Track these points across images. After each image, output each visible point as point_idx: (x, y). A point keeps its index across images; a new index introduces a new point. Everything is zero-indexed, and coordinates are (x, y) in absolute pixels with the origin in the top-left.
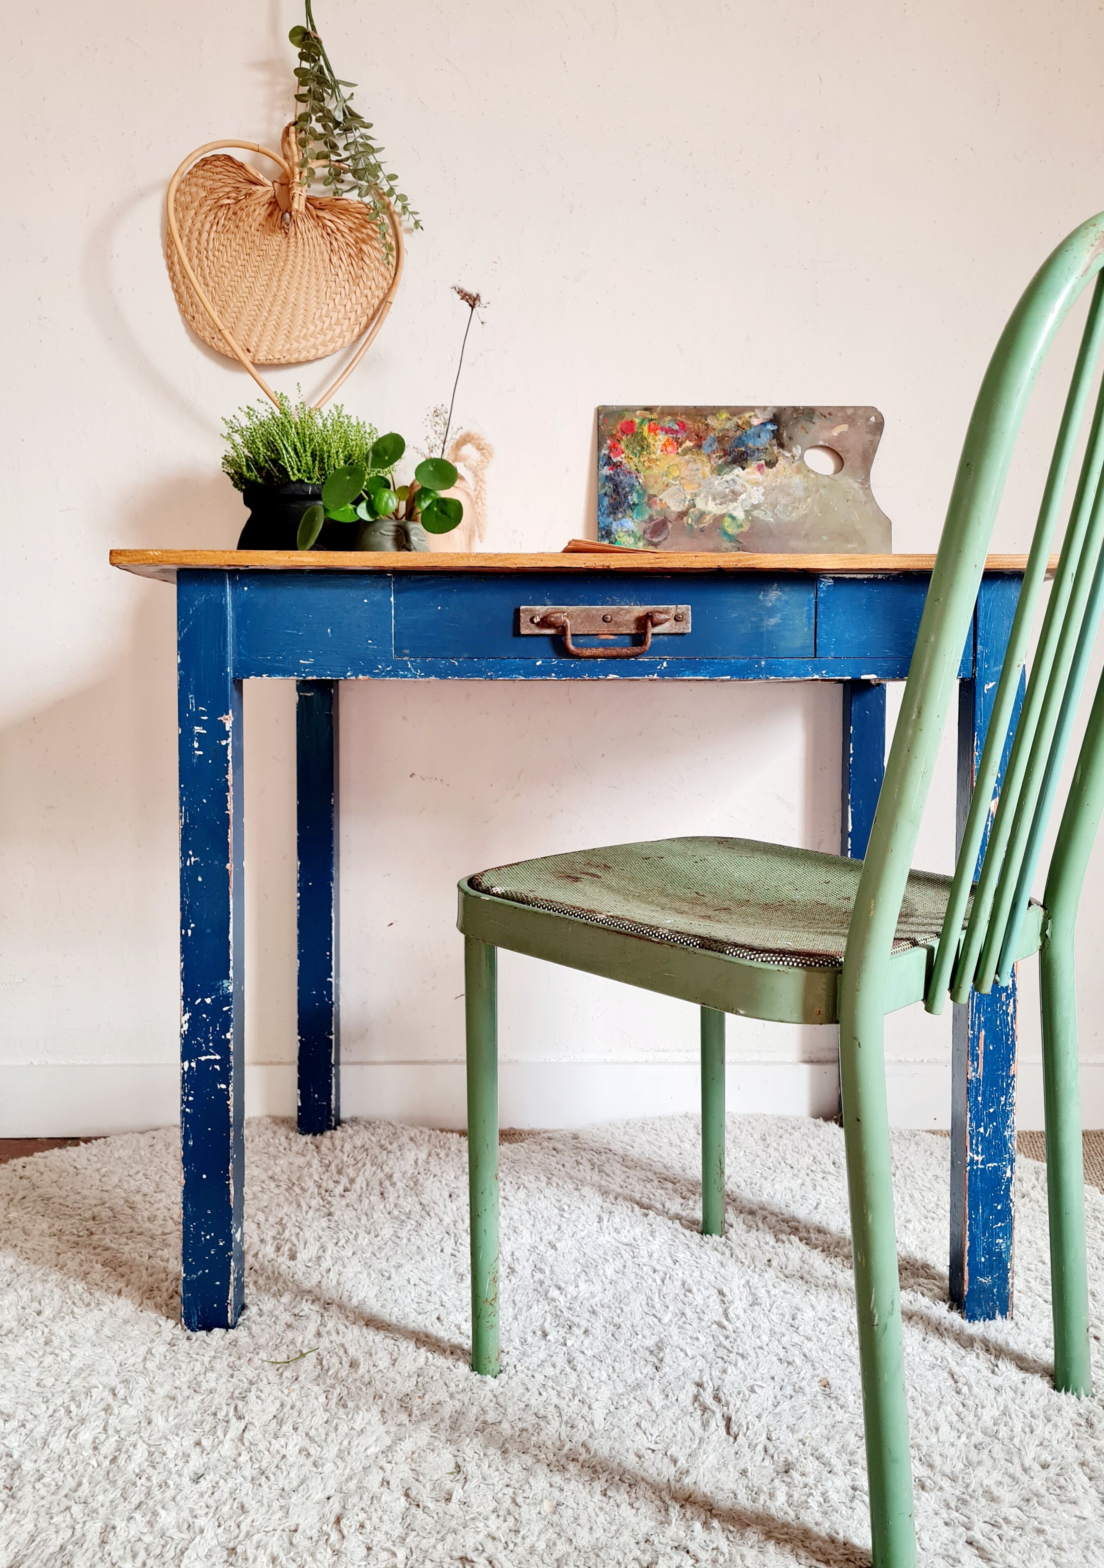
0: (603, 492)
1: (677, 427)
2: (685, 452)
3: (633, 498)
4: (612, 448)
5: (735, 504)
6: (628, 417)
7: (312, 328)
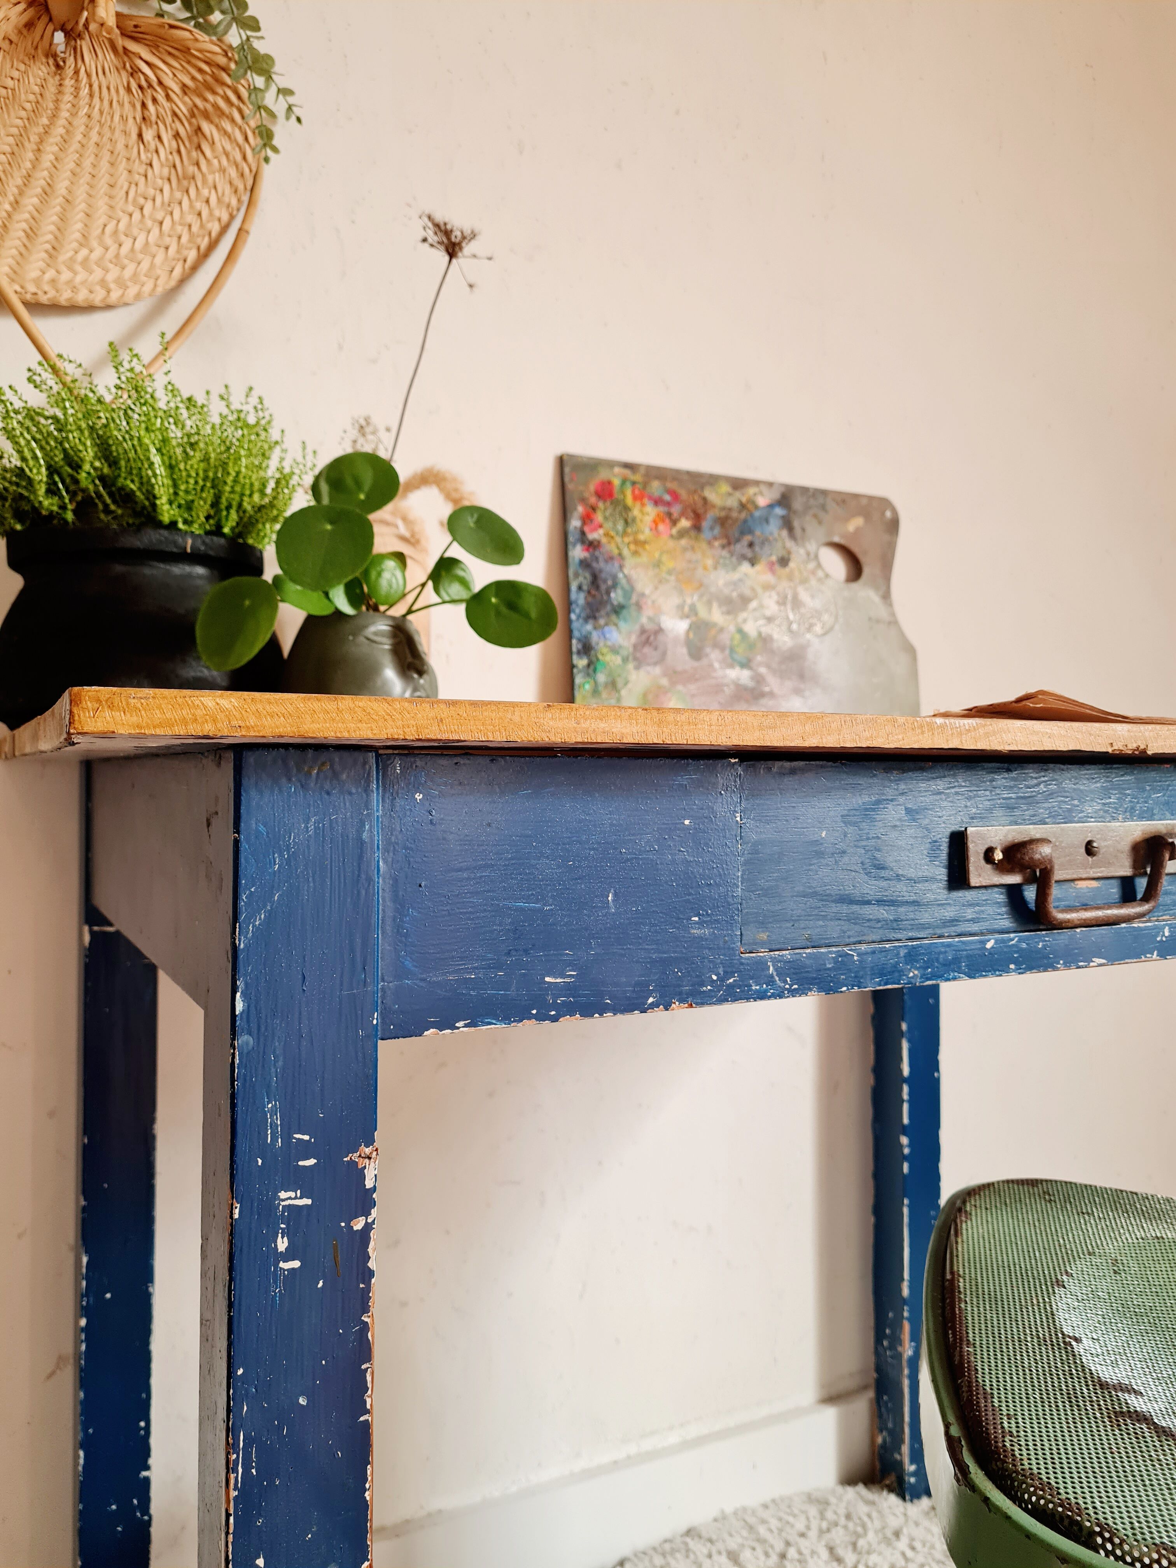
0: (576, 584)
1: (667, 498)
2: (682, 534)
3: (617, 597)
4: (587, 519)
5: (745, 615)
6: (604, 475)
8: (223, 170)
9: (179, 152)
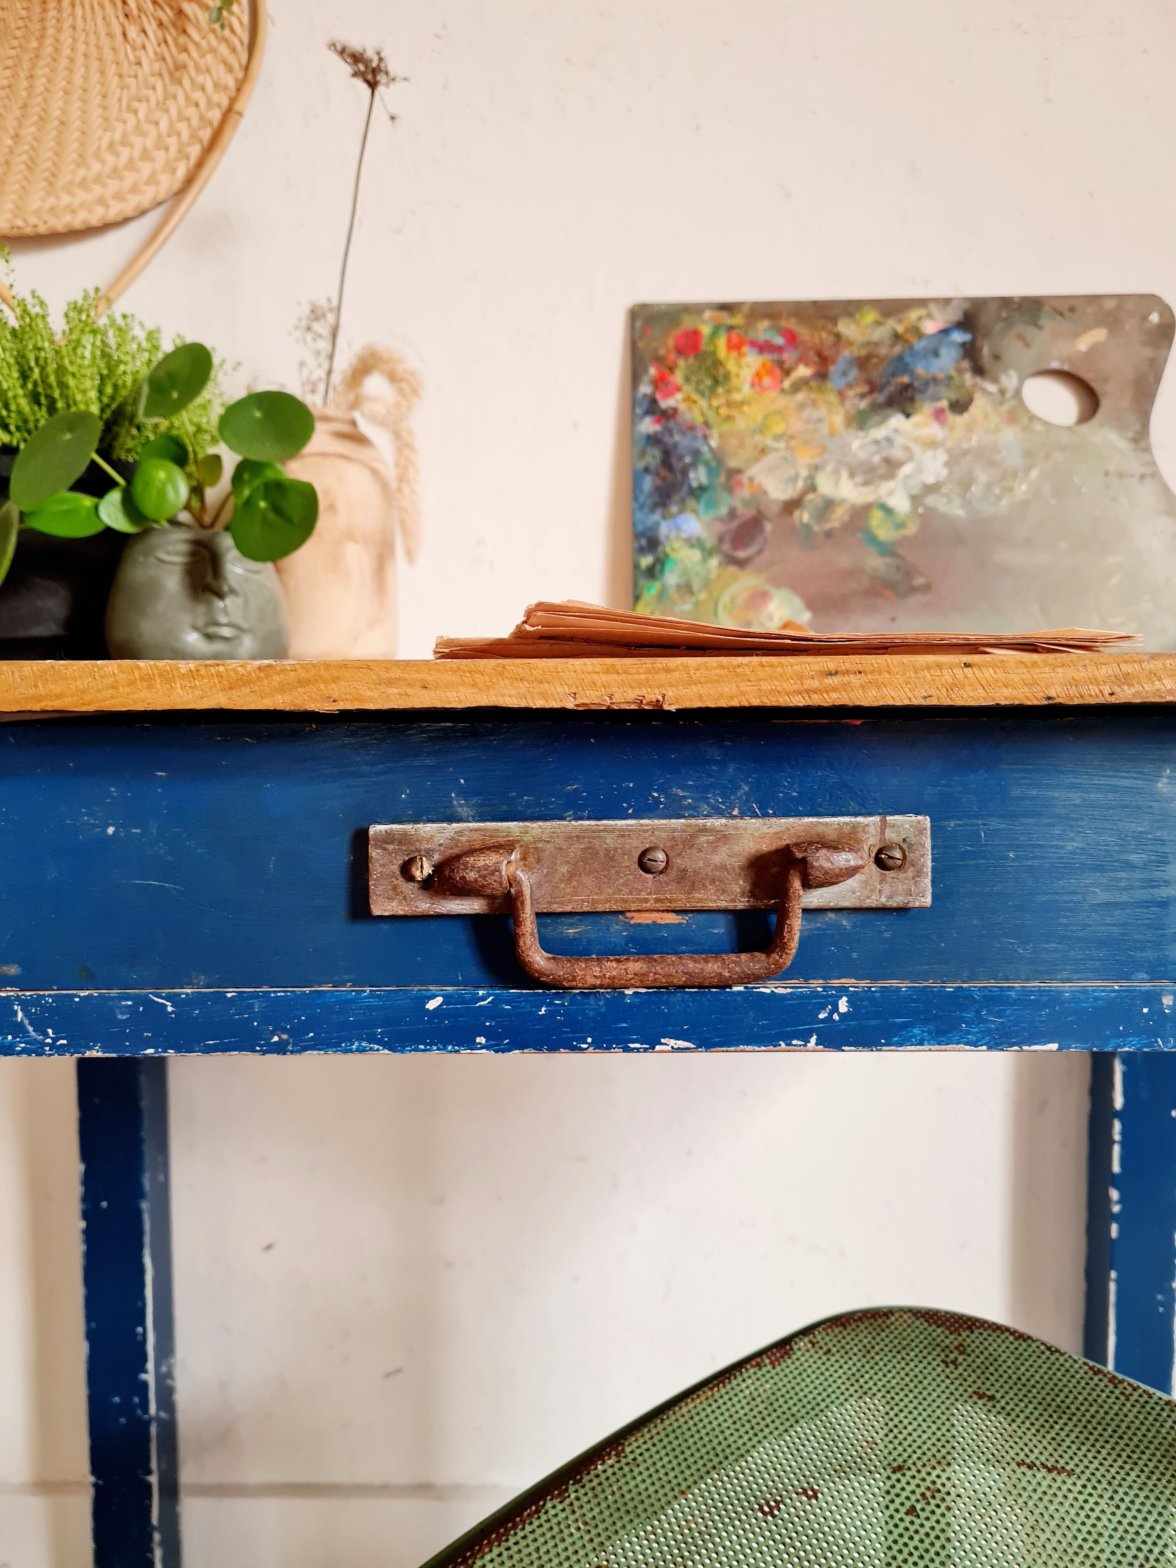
0: (641, 465)
1: (779, 341)
2: (797, 387)
3: (699, 476)
4: (660, 382)
5: (891, 484)
6: (688, 323)
7: (96, 167)
8: (213, 50)
9: (166, 42)
